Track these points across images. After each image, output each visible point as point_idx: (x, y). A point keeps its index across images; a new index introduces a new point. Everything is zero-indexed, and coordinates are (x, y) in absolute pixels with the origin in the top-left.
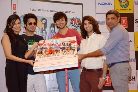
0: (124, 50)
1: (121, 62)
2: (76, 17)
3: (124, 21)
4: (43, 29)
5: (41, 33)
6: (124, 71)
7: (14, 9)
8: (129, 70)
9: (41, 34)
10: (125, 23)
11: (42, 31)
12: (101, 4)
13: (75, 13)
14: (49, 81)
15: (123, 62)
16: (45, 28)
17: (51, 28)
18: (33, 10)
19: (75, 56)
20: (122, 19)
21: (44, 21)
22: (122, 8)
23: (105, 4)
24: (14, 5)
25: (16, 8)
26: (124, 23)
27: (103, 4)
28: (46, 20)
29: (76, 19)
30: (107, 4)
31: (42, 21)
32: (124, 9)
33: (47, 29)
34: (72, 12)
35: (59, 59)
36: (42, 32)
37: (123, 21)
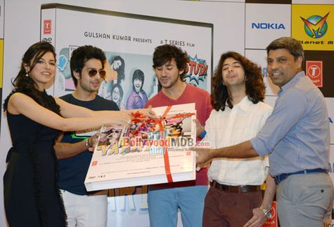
0: (310, 142)
1: (302, 172)
2: (196, 57)
3: (314, 69)
4: (115, 82)
5: (108, 92)
6: (311, 195)
7: (45, 33)
8: (325, 192)
9: (110, 94)
10: (316, 75)
11: (113, 87)
12: (259, 26)
13: (193, 45)
14: (124, 210)
15: (309, 171)
16: (119, 81)
17: (133, 81)
18: (91, 35)
19: (189, 154)
20: (310, 64)
21: (117, 64)
22: (310, 39)
23: (268, 26)
24: (45, 22)
25: (50, 29)
26: (314, 74)
27: (263, 26)
28: (122, 61)
29: (196, 60)
30: (274, 26)
31: (113, 62)
32: (316, 40)
33: (123, 83)
34: (186, 45)
35: (147, 160)
36: (112, 91)
37: (311, 71)
